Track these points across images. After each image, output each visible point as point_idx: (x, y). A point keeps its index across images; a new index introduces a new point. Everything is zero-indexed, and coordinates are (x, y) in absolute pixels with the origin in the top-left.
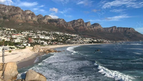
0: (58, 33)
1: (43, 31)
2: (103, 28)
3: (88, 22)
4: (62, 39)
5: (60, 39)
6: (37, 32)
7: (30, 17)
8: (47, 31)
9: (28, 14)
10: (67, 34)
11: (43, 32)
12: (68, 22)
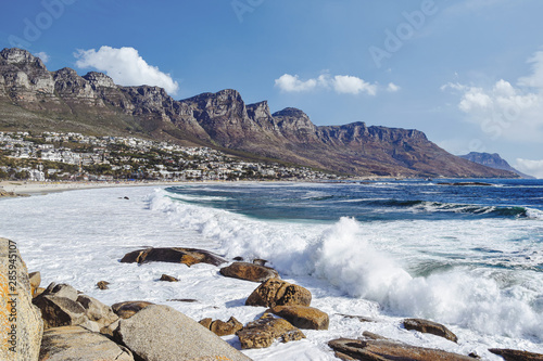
0: (132, 142)
1: (70, 134)
2: (317, 128)
3: (259, 104)
4: (130, 162)
5: (125, 163)
6: (47, 136)
7: (23, 78)
8: (86, 133)
9: (14, 64)
10: (170, 148)
11: (70, 138)
12: (181, 101)
